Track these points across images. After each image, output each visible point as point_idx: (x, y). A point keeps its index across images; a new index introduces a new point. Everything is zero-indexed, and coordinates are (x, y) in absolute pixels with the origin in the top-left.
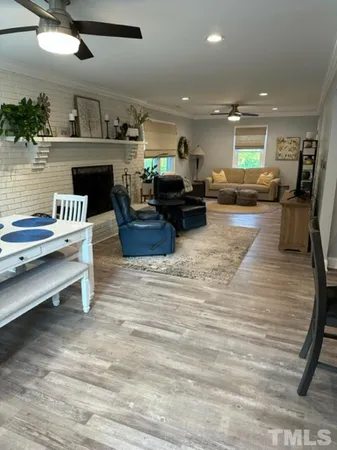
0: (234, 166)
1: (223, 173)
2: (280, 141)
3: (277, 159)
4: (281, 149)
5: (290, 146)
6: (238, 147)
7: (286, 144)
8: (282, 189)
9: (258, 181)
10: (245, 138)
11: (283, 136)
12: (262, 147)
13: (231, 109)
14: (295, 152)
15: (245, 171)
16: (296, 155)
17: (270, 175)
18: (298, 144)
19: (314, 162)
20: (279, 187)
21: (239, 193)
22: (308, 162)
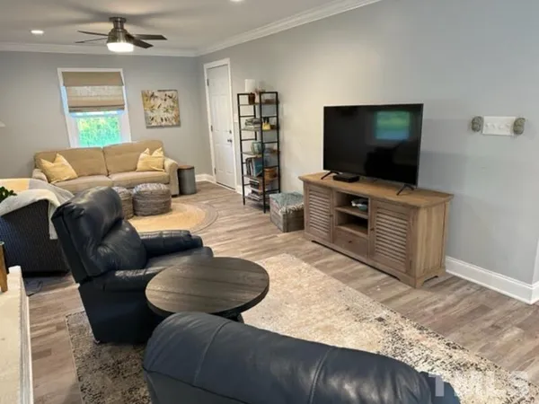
0: (74, 145)
1: (61, 159)
2: (148, 96)
3: (149, 127)
4: (152, 109)
5: (164, 105)
6: (73, 109)
7: (159, 102)
8: (186, 174)
9: (140, 165)
10: (86, 92)
12: (121, 107)
13: (112, 27)
14: (173, 114)
15: (104, 151)
16: (177, 118)
17: (158, 153)
18: (176, 101)
19: (276, 128)
20: (180, 171)
21: (139, 194)
22: (266, 127)
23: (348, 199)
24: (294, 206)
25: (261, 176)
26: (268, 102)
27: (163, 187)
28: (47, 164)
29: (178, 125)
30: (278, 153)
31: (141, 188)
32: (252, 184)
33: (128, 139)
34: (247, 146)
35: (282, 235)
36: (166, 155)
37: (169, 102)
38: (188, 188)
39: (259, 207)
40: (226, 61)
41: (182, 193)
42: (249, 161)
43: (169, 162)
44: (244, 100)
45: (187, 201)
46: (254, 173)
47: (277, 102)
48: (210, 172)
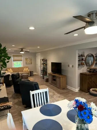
0: (13, 67)
1: (11, 69)
2: (26, 59)
3: (26, 64)
4: (27, 61)
6: (14, 61)
7: (28, 60)
8: (32, 72)
9: (24, 71)
10: (16, 58)
11: (27, 58)
12: (21, 61)
13: (21, 50)
14: (31, 62)
15: (18, 68)
16: (31, 63)
17: (27, 69)
18: (31, 60)
19: (46, 65)
20: (31, 72)
21: (23, 75)
22: (45, 65)
23: (54, 76)
24: (47, 78)
25: (44, 73)
26: (45, 61)
27: (27, 74)
28: (8, 70)
29: (31, 64)
30: (47, 69)
31: (23, 74)
32: (42, 74)
33: (22, 66)
34: (42, 68)
35: (45, 83)
36: (29, 69)
37: (30, 60)
38: (32, 75)
39: (43, 78)
40: (40, 54)
41: (31, 76)
42: (42, 70)
43: (29, 70)
44: (42, 60)
45: (32, 77)
46: (43, 72)
47: (46, 61)
48: (36, 73)
